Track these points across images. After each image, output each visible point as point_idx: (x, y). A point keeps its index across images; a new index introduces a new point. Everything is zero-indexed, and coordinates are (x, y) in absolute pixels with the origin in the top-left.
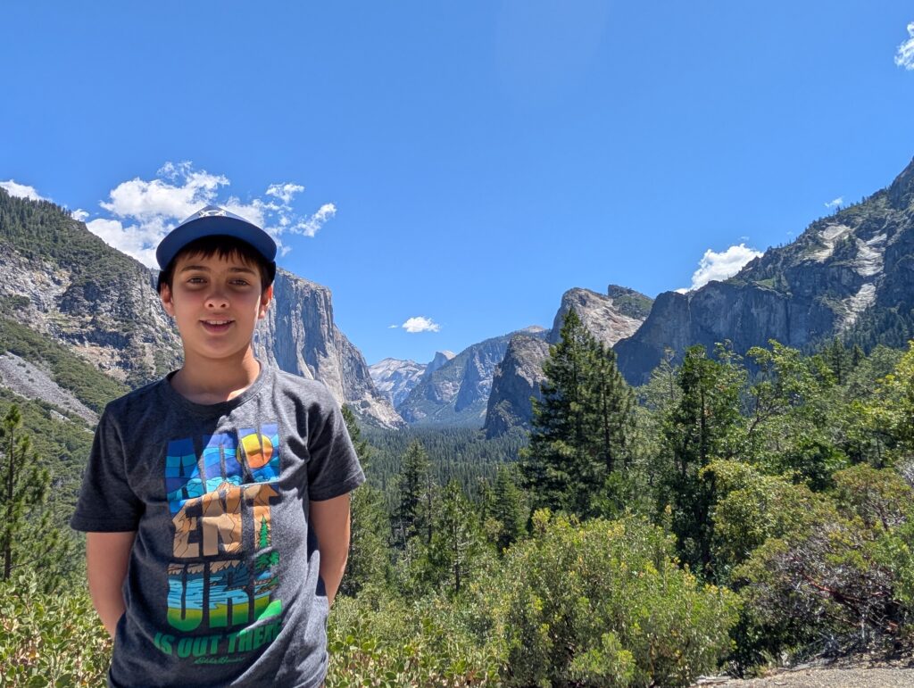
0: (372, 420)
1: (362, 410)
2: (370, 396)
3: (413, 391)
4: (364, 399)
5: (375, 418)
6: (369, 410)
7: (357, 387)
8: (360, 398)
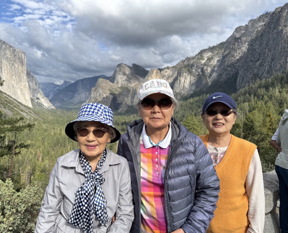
0: (40, 105)
1: (36, 101)
2: (40, 95)
3: (55, 95)
4: (37, 97)
5: (42, 104)
6: (39, 101)
7: (35, 92)
8: (35, 96)
